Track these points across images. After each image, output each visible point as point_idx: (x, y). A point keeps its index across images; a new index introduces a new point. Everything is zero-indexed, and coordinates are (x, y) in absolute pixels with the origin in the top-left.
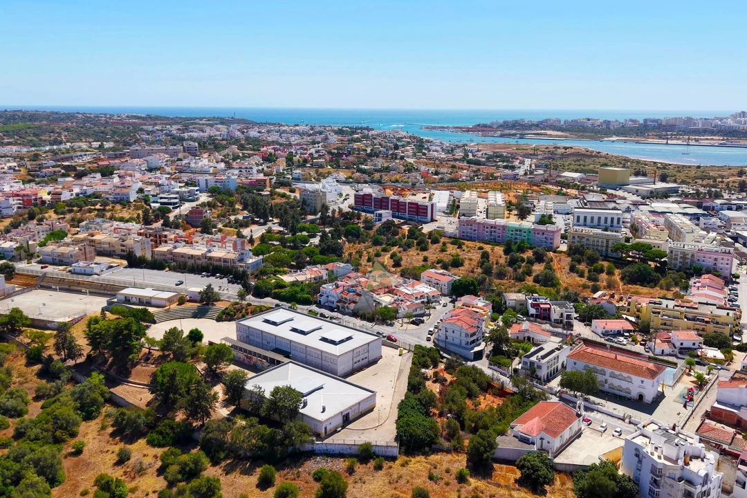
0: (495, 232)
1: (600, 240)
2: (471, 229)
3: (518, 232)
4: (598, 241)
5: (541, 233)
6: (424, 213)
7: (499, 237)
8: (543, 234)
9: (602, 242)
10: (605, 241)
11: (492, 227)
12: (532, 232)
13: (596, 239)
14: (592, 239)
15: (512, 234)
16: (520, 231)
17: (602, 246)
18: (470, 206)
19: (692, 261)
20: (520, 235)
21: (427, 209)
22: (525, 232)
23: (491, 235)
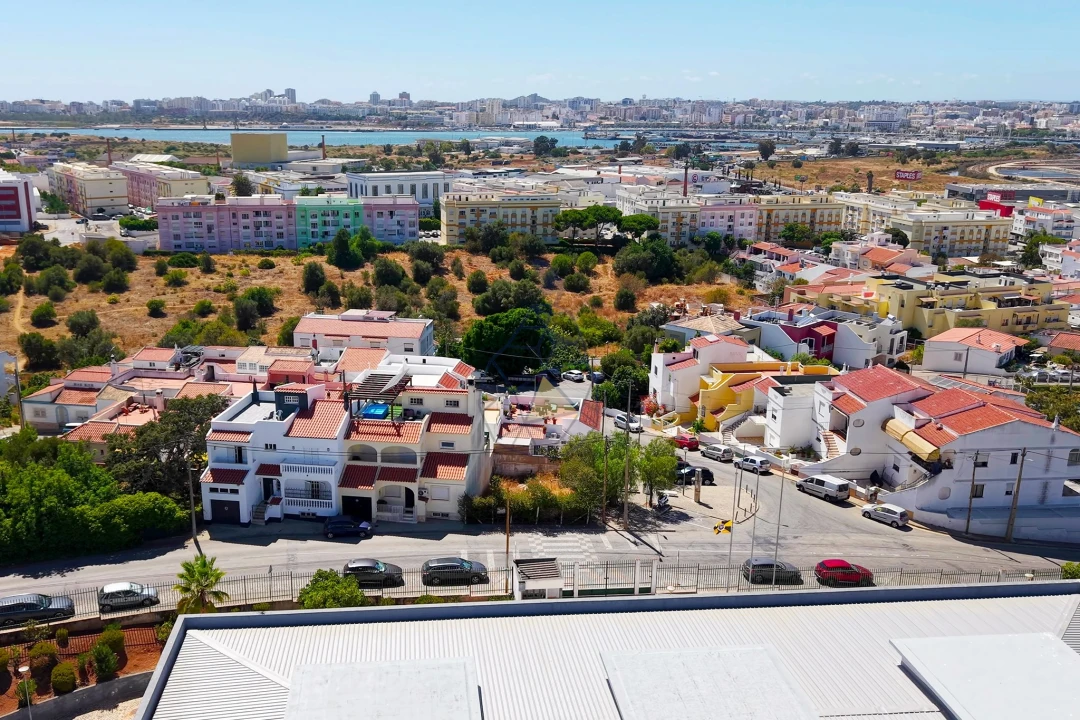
0: (267, 224)
1: (519, 212)
2: (199, 224)
3: (330, 219)
4: (514, 215)
5: (386, 213)
6: (8, 208)
7: (280, 235)
8: (392, 213)
9: (524, 216)
10: (529, 212)
11: (257, 214)
12: (363, 214)
13: (510, 212)
14: (501, 212)
15: (314, 225)
16: (336, 213)
17: (523, 225)
18: (111, 188)
19: (693, 229)
20: (336, 224)
21: (15, 197)
22: (347, 216)
23: (258, 234)
